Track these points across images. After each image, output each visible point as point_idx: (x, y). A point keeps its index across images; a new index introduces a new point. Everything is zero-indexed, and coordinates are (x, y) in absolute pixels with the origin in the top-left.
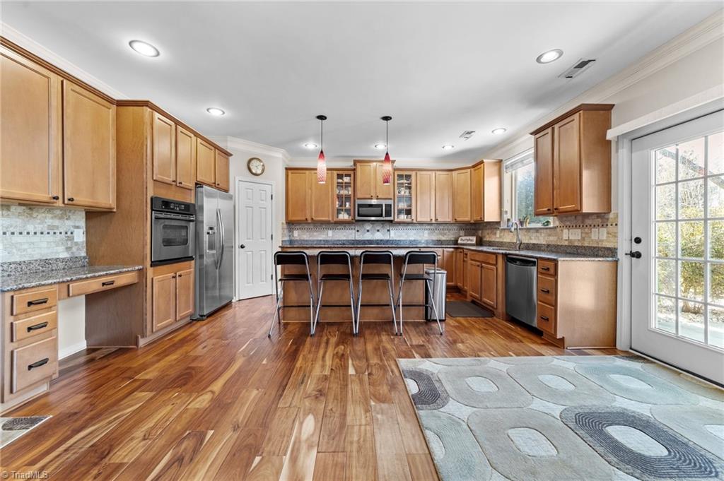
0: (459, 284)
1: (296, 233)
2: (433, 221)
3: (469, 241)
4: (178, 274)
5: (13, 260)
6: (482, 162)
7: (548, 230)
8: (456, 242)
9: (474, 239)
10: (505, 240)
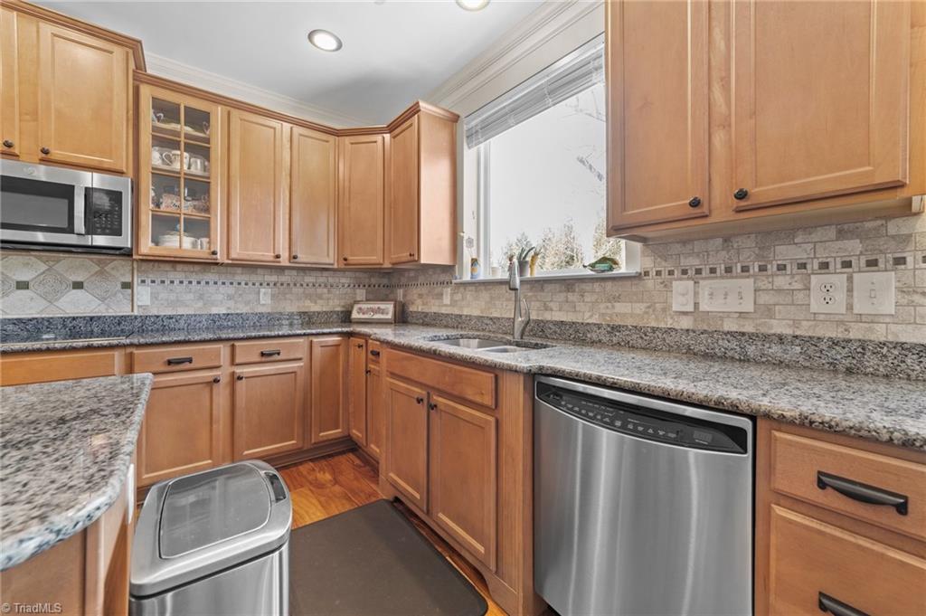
0: (355, 433)
2: (284, 261)
3: (374, 313)
6: (414, 110)
7: (609, 285)
8: (346, 317)
9: (390, 307)
10: (466, 312)
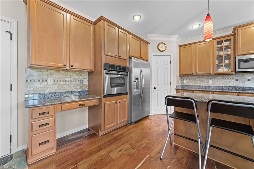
1: (185, 82)
4: (119, 101)
5: (60, 91)
